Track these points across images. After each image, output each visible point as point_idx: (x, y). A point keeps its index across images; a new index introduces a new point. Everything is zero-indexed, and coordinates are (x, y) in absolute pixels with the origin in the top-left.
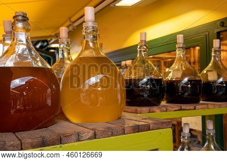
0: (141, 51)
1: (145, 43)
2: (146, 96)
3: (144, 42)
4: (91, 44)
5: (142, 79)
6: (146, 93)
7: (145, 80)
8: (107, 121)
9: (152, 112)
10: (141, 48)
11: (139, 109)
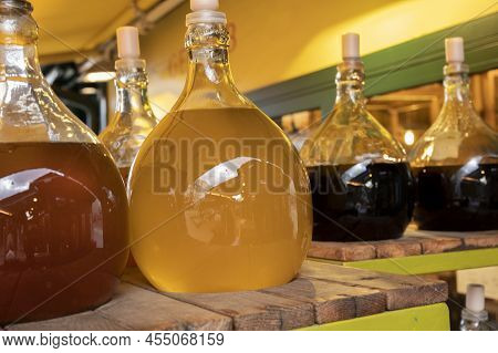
0: (344, 88)
1: (358, 64)
2: (362, 211)
3: (352, 62)
4: (210, 74)
5: (349, 166)
6: (362, 202)
7: (359, 168)
8: (263, 287)
9: (382, 257)
10: (345, 79)
11: (346, 248)
